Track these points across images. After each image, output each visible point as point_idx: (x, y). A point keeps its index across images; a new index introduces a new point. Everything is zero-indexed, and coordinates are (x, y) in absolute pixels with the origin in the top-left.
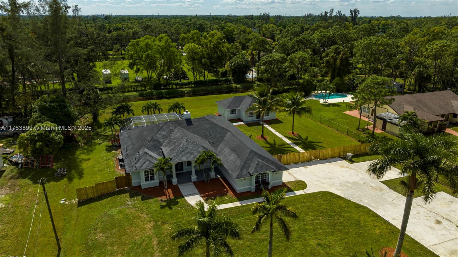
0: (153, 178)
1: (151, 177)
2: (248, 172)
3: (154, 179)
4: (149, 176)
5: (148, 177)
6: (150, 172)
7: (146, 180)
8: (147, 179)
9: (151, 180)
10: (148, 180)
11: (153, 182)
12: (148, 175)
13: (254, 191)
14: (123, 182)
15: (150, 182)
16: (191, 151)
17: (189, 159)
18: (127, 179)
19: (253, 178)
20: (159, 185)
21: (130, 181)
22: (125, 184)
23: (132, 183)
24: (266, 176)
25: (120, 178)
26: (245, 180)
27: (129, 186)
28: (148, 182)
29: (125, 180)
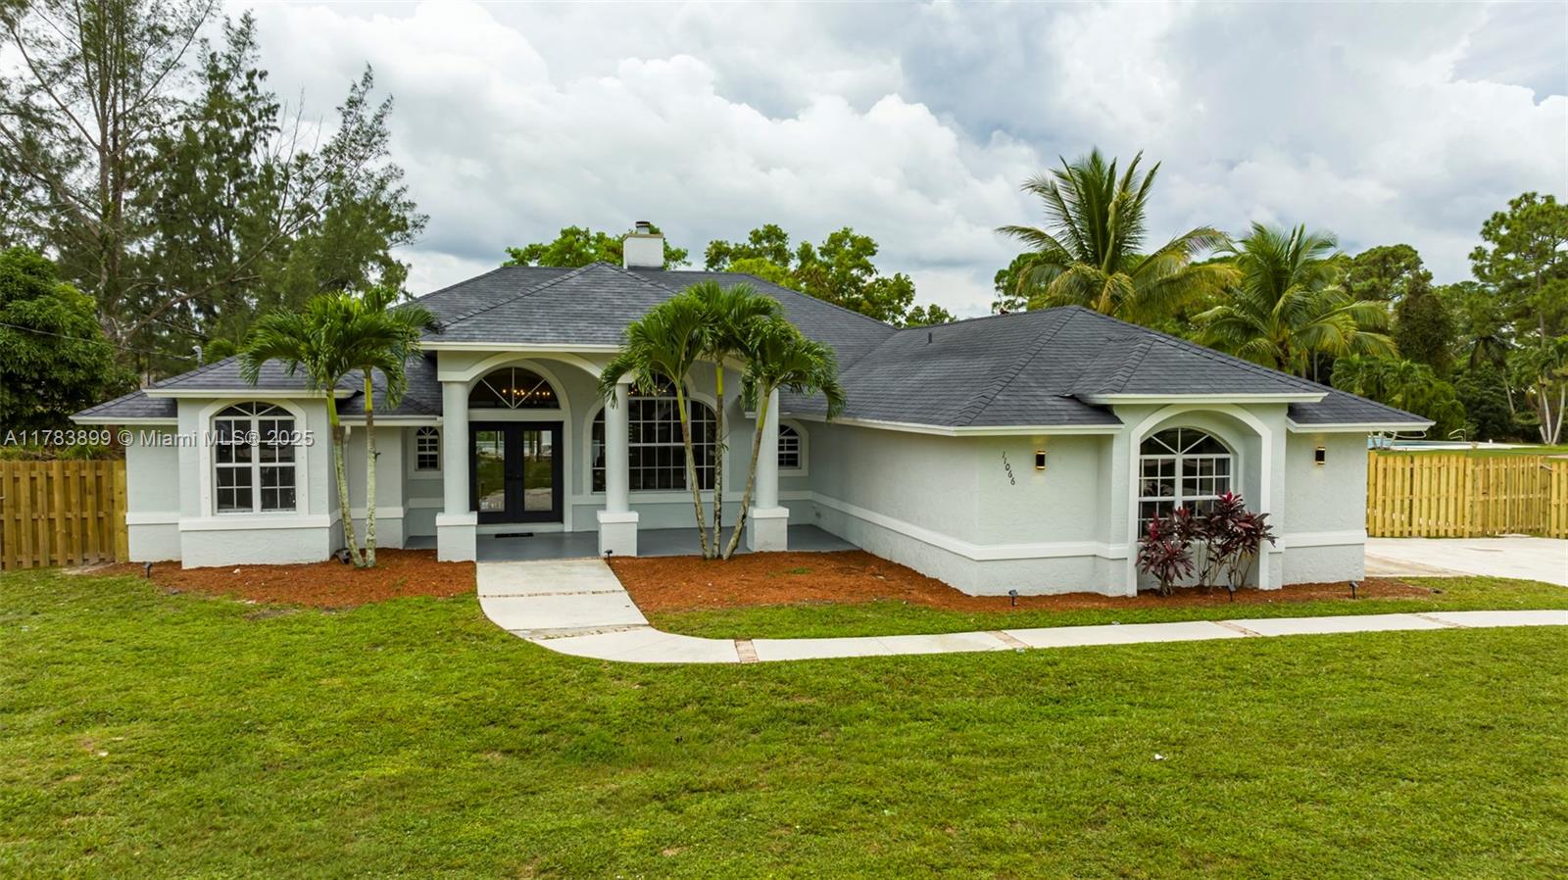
0: (280, 492)
1: (268, 476)
2: (1073, 398)
3: (288, 501)
4: (256, 465)
5: (245, 476)
6: (265, 427)
7: (224, 501)
8: (231, 493)
9: (269, 502)
10: (245, 502)
11: (278, 517)
12: (244, 452)
13: (1131, 590)
14: (52, 515)
15: (257, 517)
16: (605, 310)
17: (577, 341)
18: (94, 490)
19: (1117, 448)
20: (326, 556)
21: (110, 515)
22: (75, 536)
23: (126, 533)
24: (1231, 476)
25: (33, 479)
26: (1039, 479)
27: (102, 556)
28: (235, 518)
29: (73, 500)
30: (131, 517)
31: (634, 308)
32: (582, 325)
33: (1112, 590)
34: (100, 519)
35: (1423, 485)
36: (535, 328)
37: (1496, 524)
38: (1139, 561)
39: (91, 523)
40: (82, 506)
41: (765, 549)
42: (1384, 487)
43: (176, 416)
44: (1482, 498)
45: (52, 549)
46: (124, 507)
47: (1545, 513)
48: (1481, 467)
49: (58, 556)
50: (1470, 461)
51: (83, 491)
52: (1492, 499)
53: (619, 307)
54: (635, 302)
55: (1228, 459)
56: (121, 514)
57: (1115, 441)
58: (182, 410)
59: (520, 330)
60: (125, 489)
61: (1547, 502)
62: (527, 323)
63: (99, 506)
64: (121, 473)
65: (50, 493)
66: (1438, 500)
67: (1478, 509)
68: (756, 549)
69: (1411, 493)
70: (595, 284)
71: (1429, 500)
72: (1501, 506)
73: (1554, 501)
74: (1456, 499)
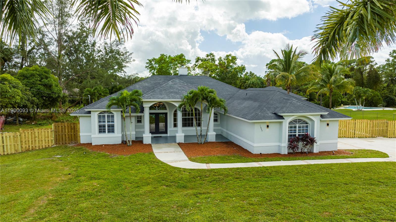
2: (275, 113)
4: (106, 124)
6: (108, 116)
8: (102, 130)
9: (109, 132)
10: (104, 132)
12: (104, 121)
13: (286, 153)
14: (65, 134)
15: (107, 135)
16: (177, 91)
17: (172, 99)
18: (73, 129)
19: (284, 124)
20: (121, 143)
21: (76, 134)
22: (70, 138)
23: (80, 137)
24: (309, 129)
25: (62, 126)
26: (268, 130)
27: (75, 142)
28: (102, 135)
29: (70, 131)
30: (81, 134)
31: (183, 90)
32: (173, 94)
33: (283, 153)
34: (75, 134)
35: (358, 126)
36: (163, 96)
37: (375, 135)
38: (288, 147)
39: (73, 135)
40: (71, 132)
41: (211, 141)
42: (349, 127)
43: (91, 114)
44: (372, 129)
45: (66, 140)
46: (79, 132)
47: (387, 132)
48: (372, 122)
49: (67, 142)
50: (369, 121)
51: (72, 129)
52: (374, 129)
53: (180, 90)
54: (183, 89)
55: (308, 125)
56: (79, 133)
57: (283, 122)
58: (91, 112)
59: (160, 96)
60: (80, 128)
61: (387, 129)
62: (161, 94)
63: (74, 132)
64: (79, 125)
65: (65, 129)
66: (361, 129)
67: (371, 131)
68: (209, 141)
69: (355, 128)
70: (175, 84)
71: (359, 129)
72: (376, 131)
73: (389, 129)
74: (366, 129)
